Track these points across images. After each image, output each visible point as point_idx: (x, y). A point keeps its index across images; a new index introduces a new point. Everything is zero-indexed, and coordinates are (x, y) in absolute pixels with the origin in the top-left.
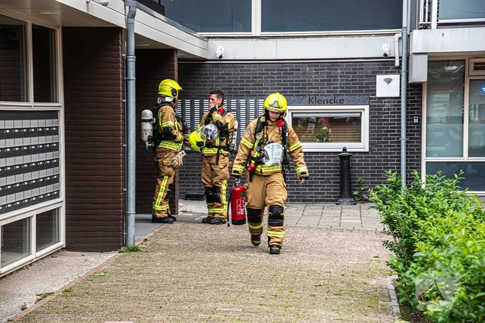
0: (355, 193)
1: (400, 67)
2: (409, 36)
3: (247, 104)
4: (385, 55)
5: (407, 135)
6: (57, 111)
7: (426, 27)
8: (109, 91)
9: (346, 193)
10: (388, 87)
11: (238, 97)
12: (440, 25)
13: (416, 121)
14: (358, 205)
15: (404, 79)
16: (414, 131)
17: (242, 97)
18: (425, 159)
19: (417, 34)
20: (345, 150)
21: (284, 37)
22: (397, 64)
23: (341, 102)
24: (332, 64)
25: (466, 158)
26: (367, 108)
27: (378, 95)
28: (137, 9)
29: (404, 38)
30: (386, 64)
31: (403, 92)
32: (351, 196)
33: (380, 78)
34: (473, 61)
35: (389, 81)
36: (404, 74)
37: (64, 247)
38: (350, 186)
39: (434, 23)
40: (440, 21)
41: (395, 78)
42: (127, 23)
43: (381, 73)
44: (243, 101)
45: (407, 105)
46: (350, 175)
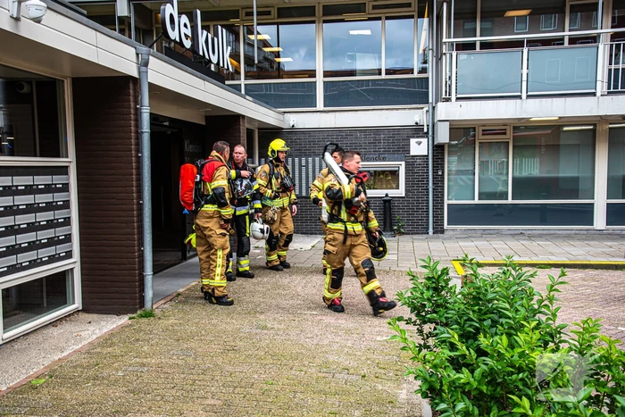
0: (395, 228)
1: (427, 133)
2: (434, 108)
3: (314, 161)
4: (417, 123)
5: (434, 184)
6: (67, 167)
7: (448, 100)
8: (120, 144)
9: (388, 228)
10: (419, 148)
11: (307, 156)
12: (458, 99)
13: (440, 173)
14: (397, 237)
15: (430, 142)
16: (439, 181)
17: (310, 156)
18: (446, 202)
19: (441, 105)
20: (387, 195)
21: (340, 111)
22: (425, 130)
23: (384, 159)
24: (377, 131)
25: (477, 201)
26: (403, 163)
27: (412, 154)
28: (151, 57)
29: (431, 111)
30: (417, 131)
31: (430, 152)
32: (392, 230)
33: (413, 141)
34: (481, 128)
35: (419, 143)
36: (430, 138)
37: (81, 308)
38: (391, 223)
39: (453, 98)
40: (458, 96)
41: (424, 141)
42: (139, 73)
43: (414, 137)
44: (310, 159)
45: (433, 161)
46: (391, 214)
